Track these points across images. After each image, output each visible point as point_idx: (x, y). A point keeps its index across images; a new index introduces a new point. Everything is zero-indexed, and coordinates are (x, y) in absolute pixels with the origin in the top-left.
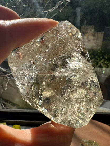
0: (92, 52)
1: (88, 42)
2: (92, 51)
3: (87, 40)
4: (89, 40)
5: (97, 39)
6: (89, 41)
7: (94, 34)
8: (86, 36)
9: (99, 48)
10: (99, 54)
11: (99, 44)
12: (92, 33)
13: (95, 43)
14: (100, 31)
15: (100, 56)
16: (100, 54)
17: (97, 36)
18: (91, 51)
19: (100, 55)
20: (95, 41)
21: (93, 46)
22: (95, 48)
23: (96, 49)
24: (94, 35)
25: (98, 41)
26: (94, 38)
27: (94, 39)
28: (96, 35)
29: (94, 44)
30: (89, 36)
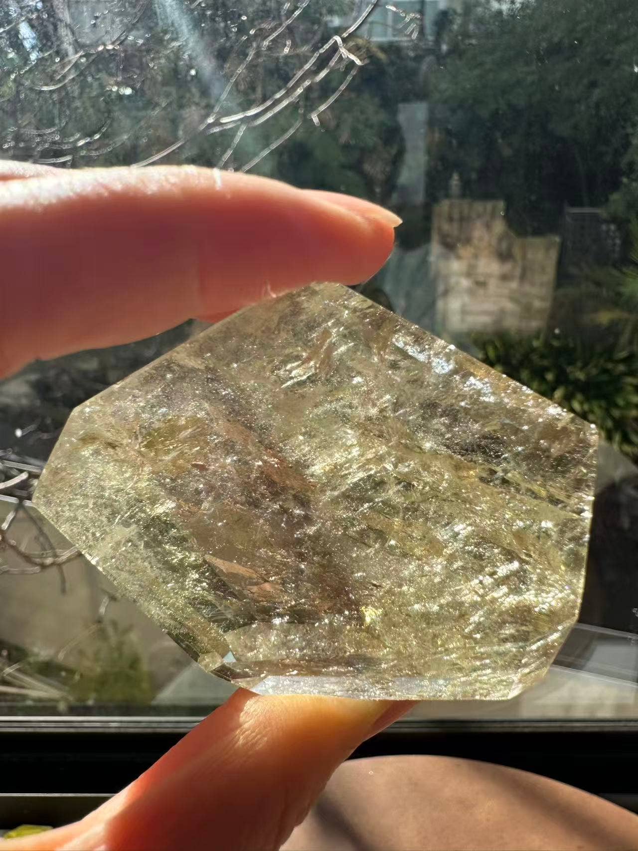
0: (495, 348)
1: (471, 292)
2: (498, 344)
3: (465, 283)
4: (482, 279)
5: (523, 277)
6: (481, 284)
7: (504, 245)
8: (459, 257)
9: (535, 324)
10: (535, 358)
11: (537, 304)
12: (494, 242)
13: (512, 299)
14: (538, 232)
15: (546, 369)
16: (542, 356)
17: (524, 257)
18: (492, 342)
19: (545, 363)
20: (514, 285)
21: (502, 312)
22: (511, 323)
23: (519, 331)
24: (504, 256)
25: (527, 288)
26: (507, 267)
27: (504, 278)
28: (517, 251)
29: (509, 306)
30: (476, 256)
